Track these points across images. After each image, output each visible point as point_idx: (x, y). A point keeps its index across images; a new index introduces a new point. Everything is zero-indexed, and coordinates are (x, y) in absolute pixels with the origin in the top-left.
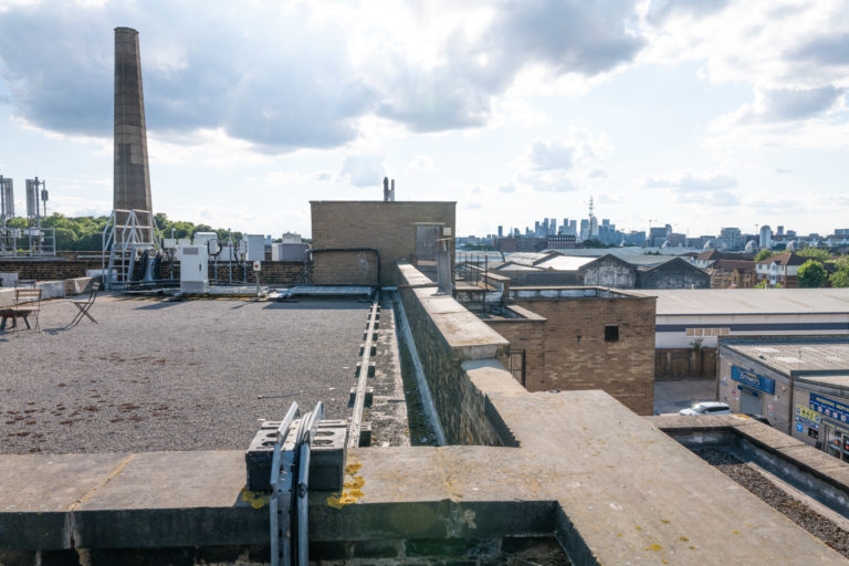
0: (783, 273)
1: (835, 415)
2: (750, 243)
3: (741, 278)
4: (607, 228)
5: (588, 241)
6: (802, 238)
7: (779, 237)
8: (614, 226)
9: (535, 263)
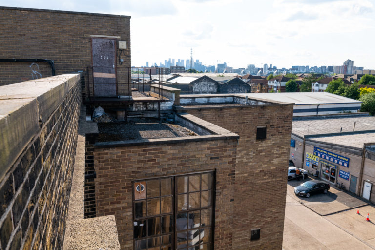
0: (279, 85)
1: (327, 158)
2: (260, 71)
3: (261, 88)
4: (198, 64)
5: (190, 70)
6: (280, 70)
7: (270, 69)
8: (201, 63)
9: (167, 80)
